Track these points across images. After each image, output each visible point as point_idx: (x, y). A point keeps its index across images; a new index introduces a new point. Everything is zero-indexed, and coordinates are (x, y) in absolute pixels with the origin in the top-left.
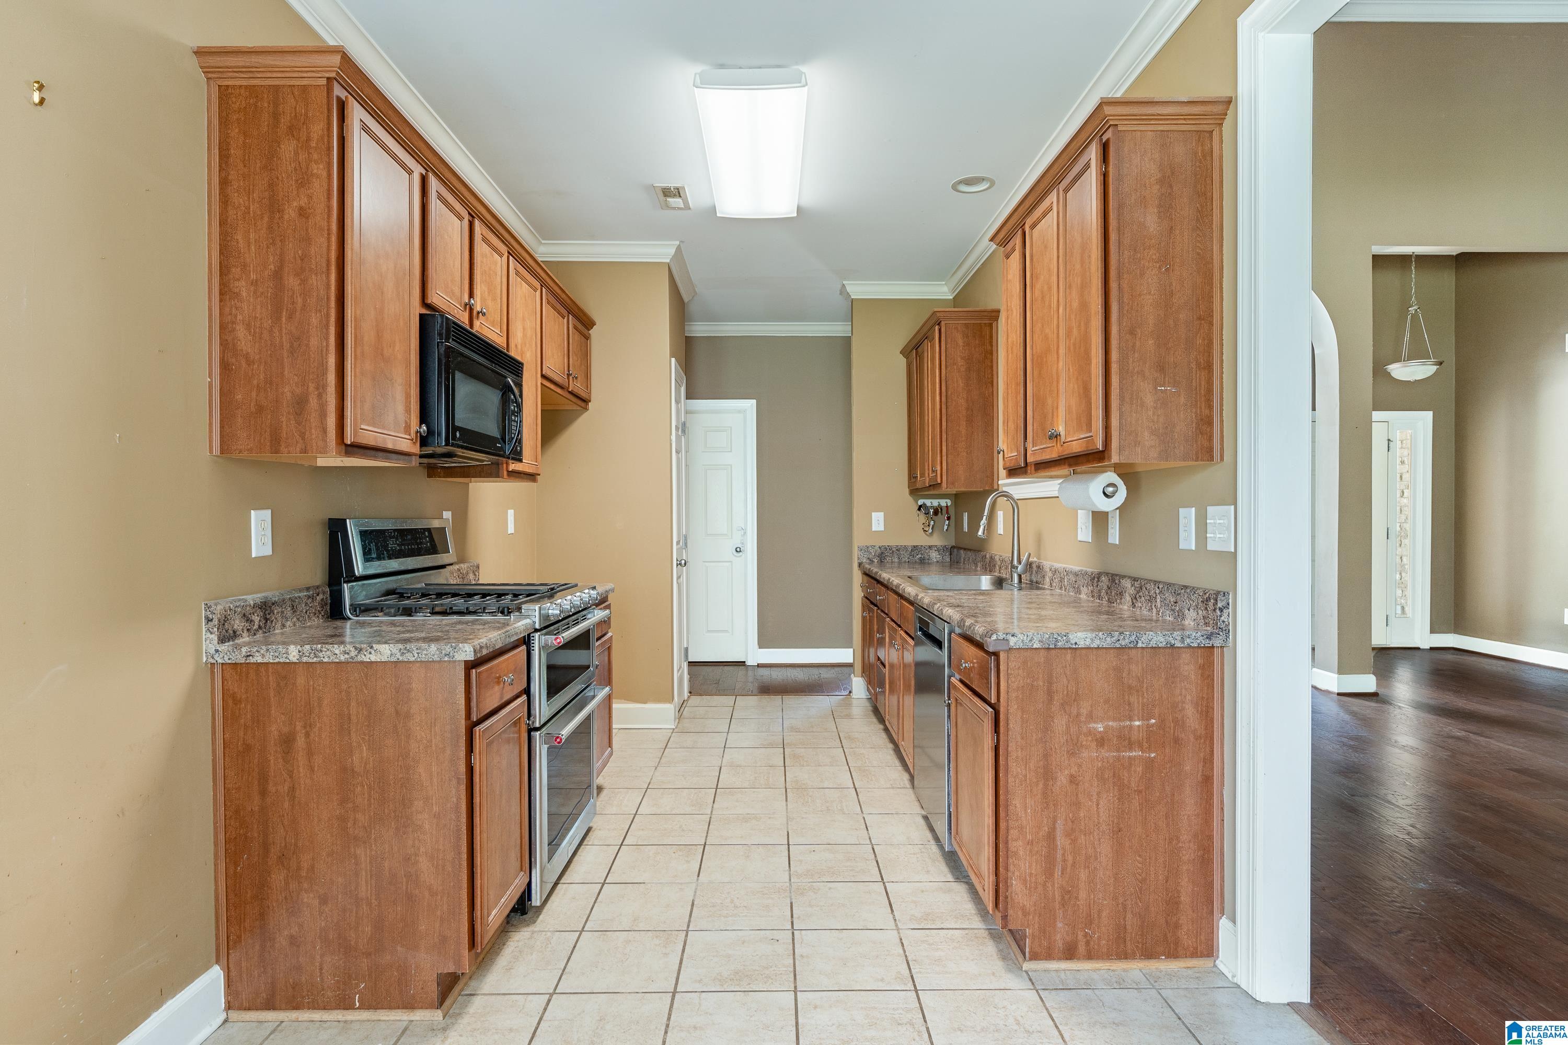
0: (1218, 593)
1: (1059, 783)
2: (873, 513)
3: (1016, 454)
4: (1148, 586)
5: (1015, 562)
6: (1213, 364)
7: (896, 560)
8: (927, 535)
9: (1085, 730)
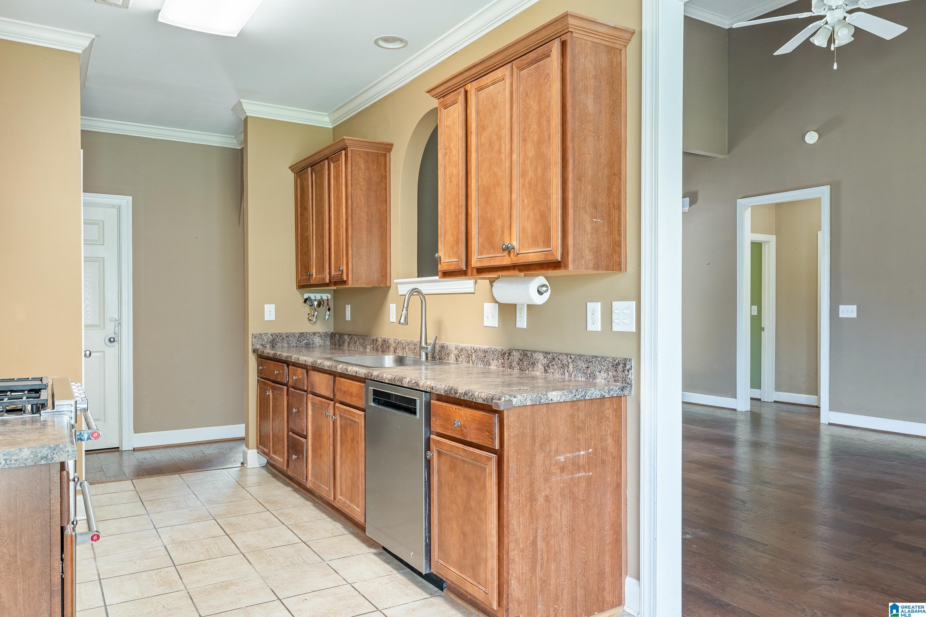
0: (626, 359)
1: (539, 503)
2: (265, 305)
3: (457, 260)
4: (561, 357)
5: (423, 344)
6: (621, 206)
7: (286, 345)
8: (311, 323)
9: (554, 462)
